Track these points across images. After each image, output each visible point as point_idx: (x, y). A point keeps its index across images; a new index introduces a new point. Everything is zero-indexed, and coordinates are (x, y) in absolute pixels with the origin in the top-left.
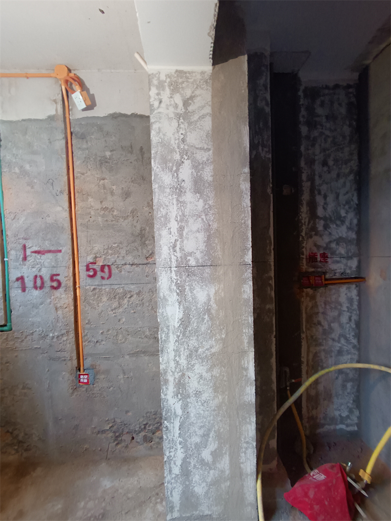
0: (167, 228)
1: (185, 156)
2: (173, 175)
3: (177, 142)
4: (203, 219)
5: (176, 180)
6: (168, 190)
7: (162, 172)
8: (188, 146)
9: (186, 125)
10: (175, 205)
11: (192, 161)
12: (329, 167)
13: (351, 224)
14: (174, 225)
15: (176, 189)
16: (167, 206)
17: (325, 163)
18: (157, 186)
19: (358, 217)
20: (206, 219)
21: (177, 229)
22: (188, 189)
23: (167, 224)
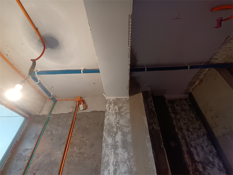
0: (108, 170)
1: (118, 130)
2: (113, 139)
3: (115, 123)
4: (127, 164)
5: (114, 141)
6: (110, 147)
7: (108, 137)
8: (120, 125)
9: (119, 117)
10: (113, 155)
11: (122, 132)
12: (191, 132)
13: (219, 166)
14: (111, 168)
15: (114, 146)
16: (109, 156)
17: (188, 130)
18: (105, 144)
19: (222, 162)
20: (129, 164)
21: (113, 170)
22: (120, 146)
23: (108, 167)
